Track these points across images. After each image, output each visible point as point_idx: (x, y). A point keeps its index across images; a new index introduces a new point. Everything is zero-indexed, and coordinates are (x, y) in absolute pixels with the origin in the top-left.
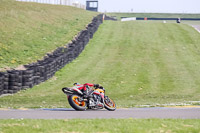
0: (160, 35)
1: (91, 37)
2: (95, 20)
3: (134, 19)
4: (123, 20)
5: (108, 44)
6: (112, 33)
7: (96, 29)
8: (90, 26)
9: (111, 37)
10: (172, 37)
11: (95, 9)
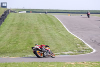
0: (38, 20)
1: (3, 21)
2: (5, 12)
3: (25, 12)
4: (20, 12)
5: (12, 25)
6: (14, 19)
7: (6, 17)
8: (3, 15)
9: (13, 21)
10: (44, 21)
11: (5, 7)
